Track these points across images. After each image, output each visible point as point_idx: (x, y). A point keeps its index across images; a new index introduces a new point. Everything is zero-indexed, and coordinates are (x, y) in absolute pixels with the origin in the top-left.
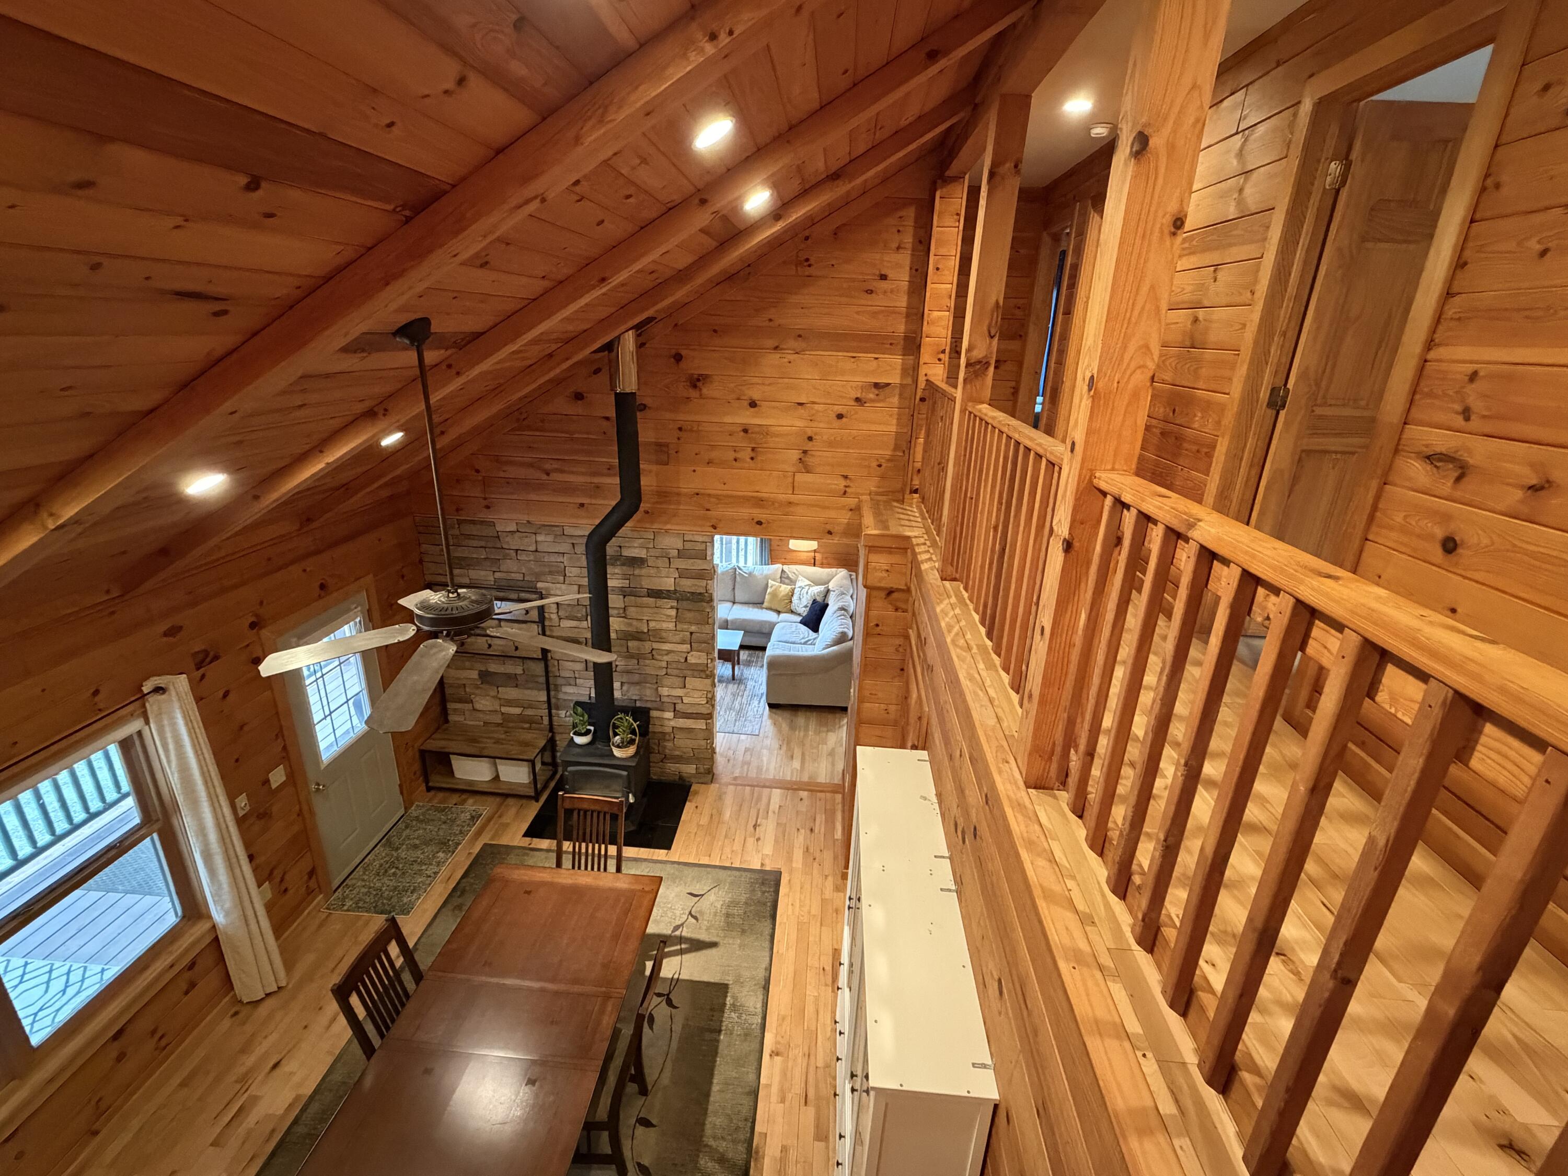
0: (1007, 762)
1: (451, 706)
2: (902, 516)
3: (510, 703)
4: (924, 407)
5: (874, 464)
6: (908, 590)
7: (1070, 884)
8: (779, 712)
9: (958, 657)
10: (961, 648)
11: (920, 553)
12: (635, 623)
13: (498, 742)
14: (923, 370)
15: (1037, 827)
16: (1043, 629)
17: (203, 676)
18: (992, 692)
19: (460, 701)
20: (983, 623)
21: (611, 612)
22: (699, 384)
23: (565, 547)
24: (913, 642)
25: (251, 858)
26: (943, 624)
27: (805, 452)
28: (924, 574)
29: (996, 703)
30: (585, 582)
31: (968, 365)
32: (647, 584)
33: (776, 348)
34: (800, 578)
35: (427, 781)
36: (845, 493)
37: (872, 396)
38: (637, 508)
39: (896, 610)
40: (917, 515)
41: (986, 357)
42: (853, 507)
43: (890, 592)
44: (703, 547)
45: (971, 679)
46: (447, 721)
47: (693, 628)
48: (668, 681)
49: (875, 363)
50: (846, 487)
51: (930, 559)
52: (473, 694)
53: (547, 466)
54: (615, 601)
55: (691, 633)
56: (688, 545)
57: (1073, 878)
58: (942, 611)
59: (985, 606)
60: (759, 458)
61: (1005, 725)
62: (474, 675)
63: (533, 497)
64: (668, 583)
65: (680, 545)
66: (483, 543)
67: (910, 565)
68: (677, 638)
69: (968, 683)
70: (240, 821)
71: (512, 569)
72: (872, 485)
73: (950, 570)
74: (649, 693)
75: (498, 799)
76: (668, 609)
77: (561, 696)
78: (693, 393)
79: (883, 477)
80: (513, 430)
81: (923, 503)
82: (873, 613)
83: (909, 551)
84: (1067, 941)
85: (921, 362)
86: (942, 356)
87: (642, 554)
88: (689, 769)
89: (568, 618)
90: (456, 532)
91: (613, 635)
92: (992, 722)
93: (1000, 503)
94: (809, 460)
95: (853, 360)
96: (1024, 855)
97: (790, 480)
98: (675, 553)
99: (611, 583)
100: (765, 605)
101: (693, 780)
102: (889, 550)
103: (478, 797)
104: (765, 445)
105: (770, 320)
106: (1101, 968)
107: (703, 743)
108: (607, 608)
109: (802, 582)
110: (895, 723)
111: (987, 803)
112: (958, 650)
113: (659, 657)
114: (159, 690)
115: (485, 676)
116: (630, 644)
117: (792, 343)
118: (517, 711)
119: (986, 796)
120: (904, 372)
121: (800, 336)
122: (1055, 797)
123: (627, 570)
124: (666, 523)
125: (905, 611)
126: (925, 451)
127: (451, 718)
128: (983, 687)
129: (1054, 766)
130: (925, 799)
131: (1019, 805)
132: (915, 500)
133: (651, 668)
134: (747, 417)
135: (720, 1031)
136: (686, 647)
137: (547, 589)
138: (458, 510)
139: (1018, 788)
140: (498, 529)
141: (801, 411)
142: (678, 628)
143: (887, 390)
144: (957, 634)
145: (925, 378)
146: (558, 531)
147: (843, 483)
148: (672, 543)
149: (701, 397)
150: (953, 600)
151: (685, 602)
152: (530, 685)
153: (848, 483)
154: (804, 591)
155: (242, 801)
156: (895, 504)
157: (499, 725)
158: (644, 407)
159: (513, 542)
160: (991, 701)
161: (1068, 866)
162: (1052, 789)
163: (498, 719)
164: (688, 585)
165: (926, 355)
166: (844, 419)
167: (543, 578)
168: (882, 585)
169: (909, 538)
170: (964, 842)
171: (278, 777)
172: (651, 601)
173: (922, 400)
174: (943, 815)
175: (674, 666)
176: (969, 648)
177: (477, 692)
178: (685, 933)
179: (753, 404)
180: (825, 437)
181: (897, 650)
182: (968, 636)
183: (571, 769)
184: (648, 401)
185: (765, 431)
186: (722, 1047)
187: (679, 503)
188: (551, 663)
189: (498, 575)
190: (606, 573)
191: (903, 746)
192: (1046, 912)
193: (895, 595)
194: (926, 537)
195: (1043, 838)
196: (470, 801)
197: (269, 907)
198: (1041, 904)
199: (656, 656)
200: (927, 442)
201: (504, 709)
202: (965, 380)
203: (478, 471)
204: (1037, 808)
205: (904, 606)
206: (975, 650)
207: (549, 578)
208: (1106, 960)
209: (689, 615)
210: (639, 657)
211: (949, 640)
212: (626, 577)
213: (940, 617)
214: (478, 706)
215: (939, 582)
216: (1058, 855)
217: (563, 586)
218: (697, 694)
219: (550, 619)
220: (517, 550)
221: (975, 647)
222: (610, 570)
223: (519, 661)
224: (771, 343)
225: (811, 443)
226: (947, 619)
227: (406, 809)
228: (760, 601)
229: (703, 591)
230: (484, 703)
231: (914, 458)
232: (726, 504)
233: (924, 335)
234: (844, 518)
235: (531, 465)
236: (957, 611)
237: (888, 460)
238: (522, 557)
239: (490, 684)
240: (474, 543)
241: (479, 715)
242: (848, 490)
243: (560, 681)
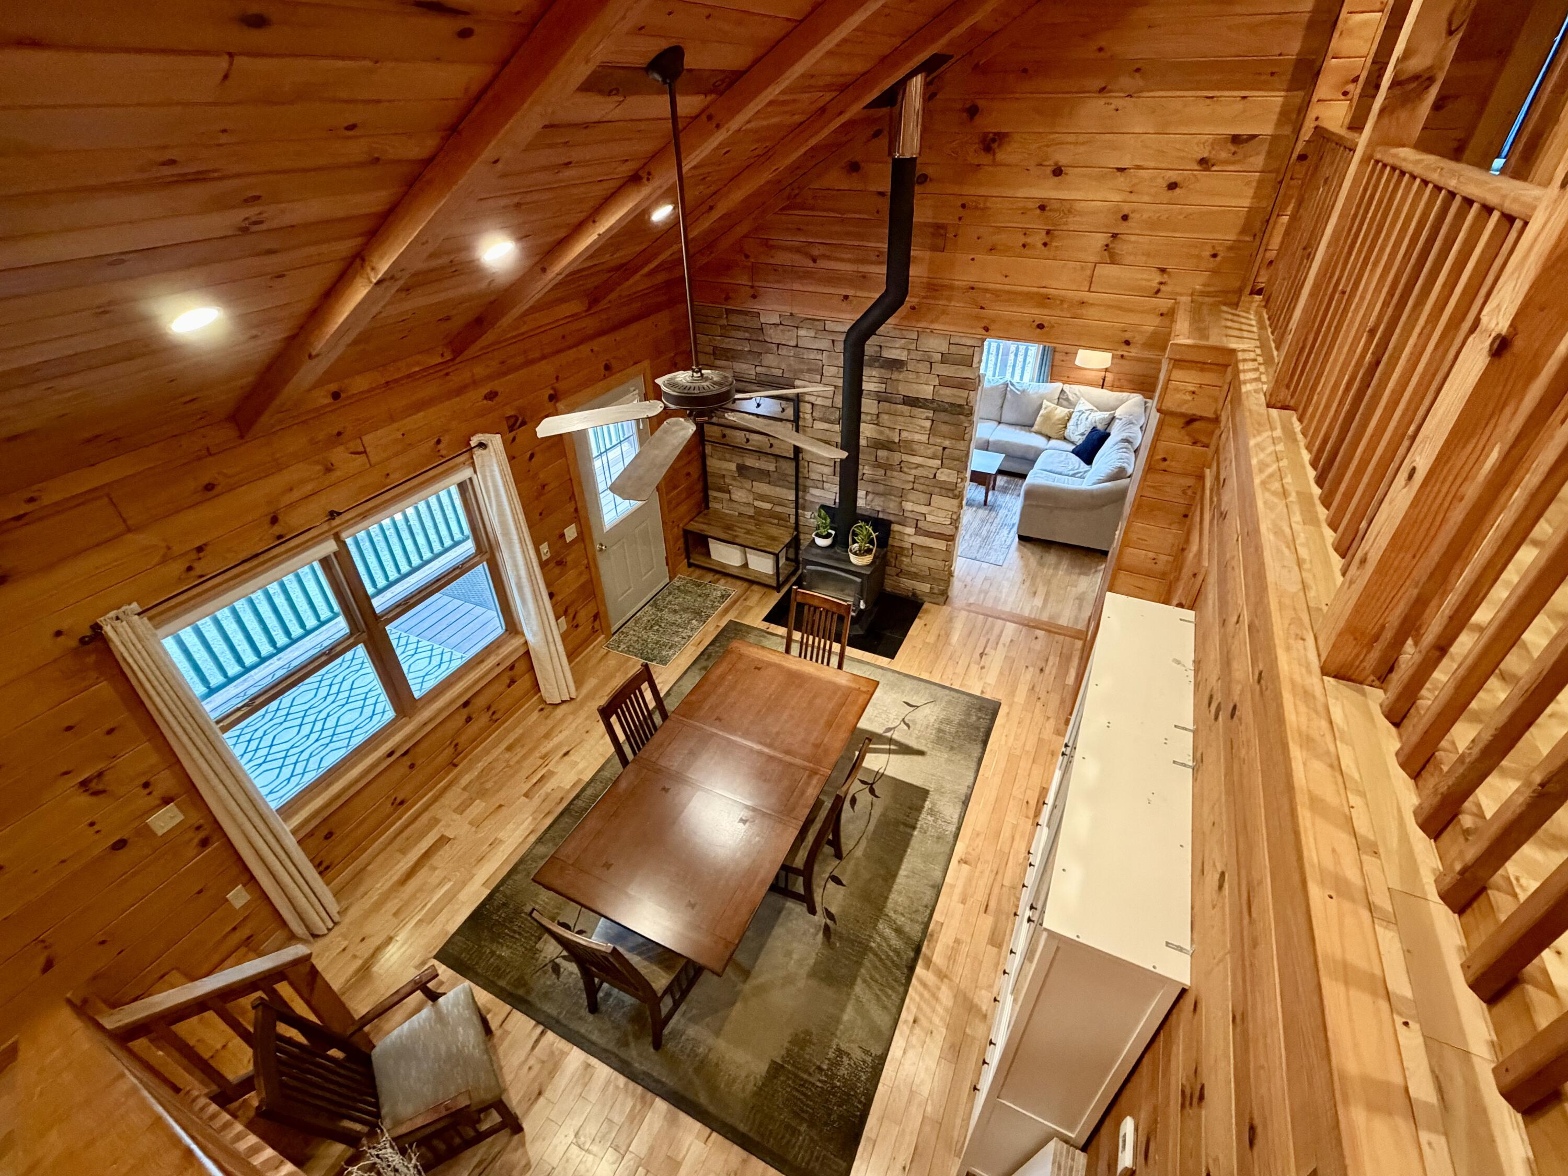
0: (1303, 639)
1: (713, 494)
2: (1229, 324)
3: (762, 497)
4: (1301, 170)
5: (1207, 253)
6: (1216, 420)
7: (1354, 800)
8: (1028, 545)
9: (1265, 503)
10: (1274, 493)
11: (1244, 371)
12: (887, 431)
13: (748, 532)
14: (1315, 111)
15: (1324, 724)
16: (1414, 470)
17: (514, 439)
18: (1303, 552)
19: (720, 490)
20: (1314, 464)
21: (863, 416)
22: (995, 146)
23: (825, 344)
24: (1208, 485)
25: (551, 595)
26: (1254, 461)
27: (1115, 236)
28: (1244, 397)
29: (1307, 566)
30: (840, 382)
31: (1395, 84)
32: (905, 390)
33: (1102, 90)
34: (1082, 400)
35: (688, 557)
36: (1158, 291)
37: (1224, 155)
38: (901, 303)
39: (1195, 443)
40: (1254, 323)
41: (1430, 68)
42: (1164, 310)
43: (1191, 420)
44: (970, 351)
45: (1278, 532)
46: (707, 507)
47: (947, 443)
48: (912, 496)
49: (1240, 106)
50: (1161, 283)
51: (1258, 380)
52: (731, 485)
53: (815, 252)
54: (868, 406)
55: (944, 449)
56: (954, 349)
57: (1362, 794)
58: (1257, 445)
59: (1325, 441)
60: (1054, 244)
61: (1312, 594)
62: (733, 467)
63: (796, 286)
64: (926, 391)
65: (944, 348)
66: (747, 335)
67: (1226, 387)
68: (929, 452)
69: (1272, 537)
70: (543, 565)
71: (773, 364)
72: (1198, 282)
73: (1284, 394)
74: (892, 507)
75: (745, 584)
76: (923, 419)
77: (808, 497)
78: (985, 159)
79: (1215, 272)
80: (783, 209)
81: (1265, 307)
82: (1161, 445)
83: (1230, 369)
84: (1328, 863)
85: (1315, 99)
86: (1350, 87)
87: (902, 356)
88: (924, 588)
89: (823, 420)
90: (724, 322)
91: (863, 442)
92: (1296, 588)
93: (1391, 294)
94: (1120, 248)
95: (1208, 101)
96: (1296, 753)
97: (1089, 272)
98: (938, 357)
99: (866, 386)
100: (1036, 428)
101: (926, 599)
102: (1202, 366)
103: (729, 579)
104: (1065, 228)
105: (1101, 49)
106: (1371, 907)
107: (941, 564)
108: (859, 413)
109: (1083, 405)
110: (1163, 575)
111: (1259, 682)
112: (1267, 495)
113: (907, 470)
114: (482, 445)
115: (741, 469)
116: (881, 453)
117: (1126, 81)
118: (767, 506)
119: (1260, 674)
120: (1284, 114)
121: (1138, 70)
122: (1364, 694)
123: (886, 373)
124: (932, 322)
125: (1206, 446)
126: (1287, 233)
127: (711, 505)
128: (1292, 544)
129: (1375, 655)
130: (1178, 662)
131: (1306, 692)
132: (1255, 305)
133: (898, 480)
134: (1049, 190)
135: (914, 828)
136: (937, 463)
138: (727, 298)
139: (1309, 672)
140: (762, 320)
141: (1121, 179)
142: (931, 441)
143: (1248, 147)
144: (1271, 476)
145: (1313, 125)
146: (820, 326)
147: (1157, 278)
148: (935, 345)
149: (995, 164)
150: (1278, 433)
151: (941, 414)
152: (781, 483)
153: (1165, 278)
154: (1084, 416)
155: (544, 548)
156: (1225, 308)
157: (751, 517)
158: (924, 179)
159: (775, 336)
160: (1299, 563)
161: (1357, 776)
162: (1361, 683)
163: (751, 512)
164: (948, 395)
165: (1323, 89)
166: (1178, 191)
167: (801, 376)
168: (1183, 410)
169: (1233, 352)
170: (1216, 718)
171: (571, 533)
172: (906, 408)
173: (1302, 157)
174: (1197, 685)
175: (922, 481)
176: (1285, 494)
177: (734, 483)
178: (896, 736)
179: (1058, 172)
180: (1145, 216)
181: (1184, 492)
182: (1288, 480)
184: (930, 171)
185: (1067, 207)
186: (914, 843)
187: (949, 299)
188: (801, 463)
189: (758, 369)
190: (862, 375)
191: (1167, 602)
192: (1309, 824)
193: (1196, 425)
194: (1258, 351)
195: (1329, 738)
196: (722, 581)
197: (564, 637)
198: (1305, 816)
199: (905, 469)
200: (1294, 218)
201: (756, 503)
202: (1382, 111)
203: (747, 256)
204: (1331, 701)
205: (1204, 439)
206: (1293, 497)
207: (807, 376)
208: (1382, 900)
209: (944, 428)
210: (886, 467)
211: (1257, 481)
212: (883, 381)
213: (1253, 452)
214: (734, 497)
215: (1263, 409)
216: (1347, 762)
218: (942, 513)
219: (804, 419)
220: (778, 344)
221: (1294, 494)
222: (867, 372)
223: (772, 458)
224: (1099, 83)
225: (1125, 224)
226: (1262, 456)
227: (671, 579)
228: (1030, 423)
229: (963, 402)
230: (739, 495)
231: (1267, 244)
232: (1004, 301)
233: (1330, 54)
234: (1150, 324)
235: (798, 250)
236: (1280, 447)
237: (1230, 248)
238: (783, 351)
239: (746, 477)
240: (740, 334)
241: (735, 505)
242: (1163, 288)
243: (809, 483)
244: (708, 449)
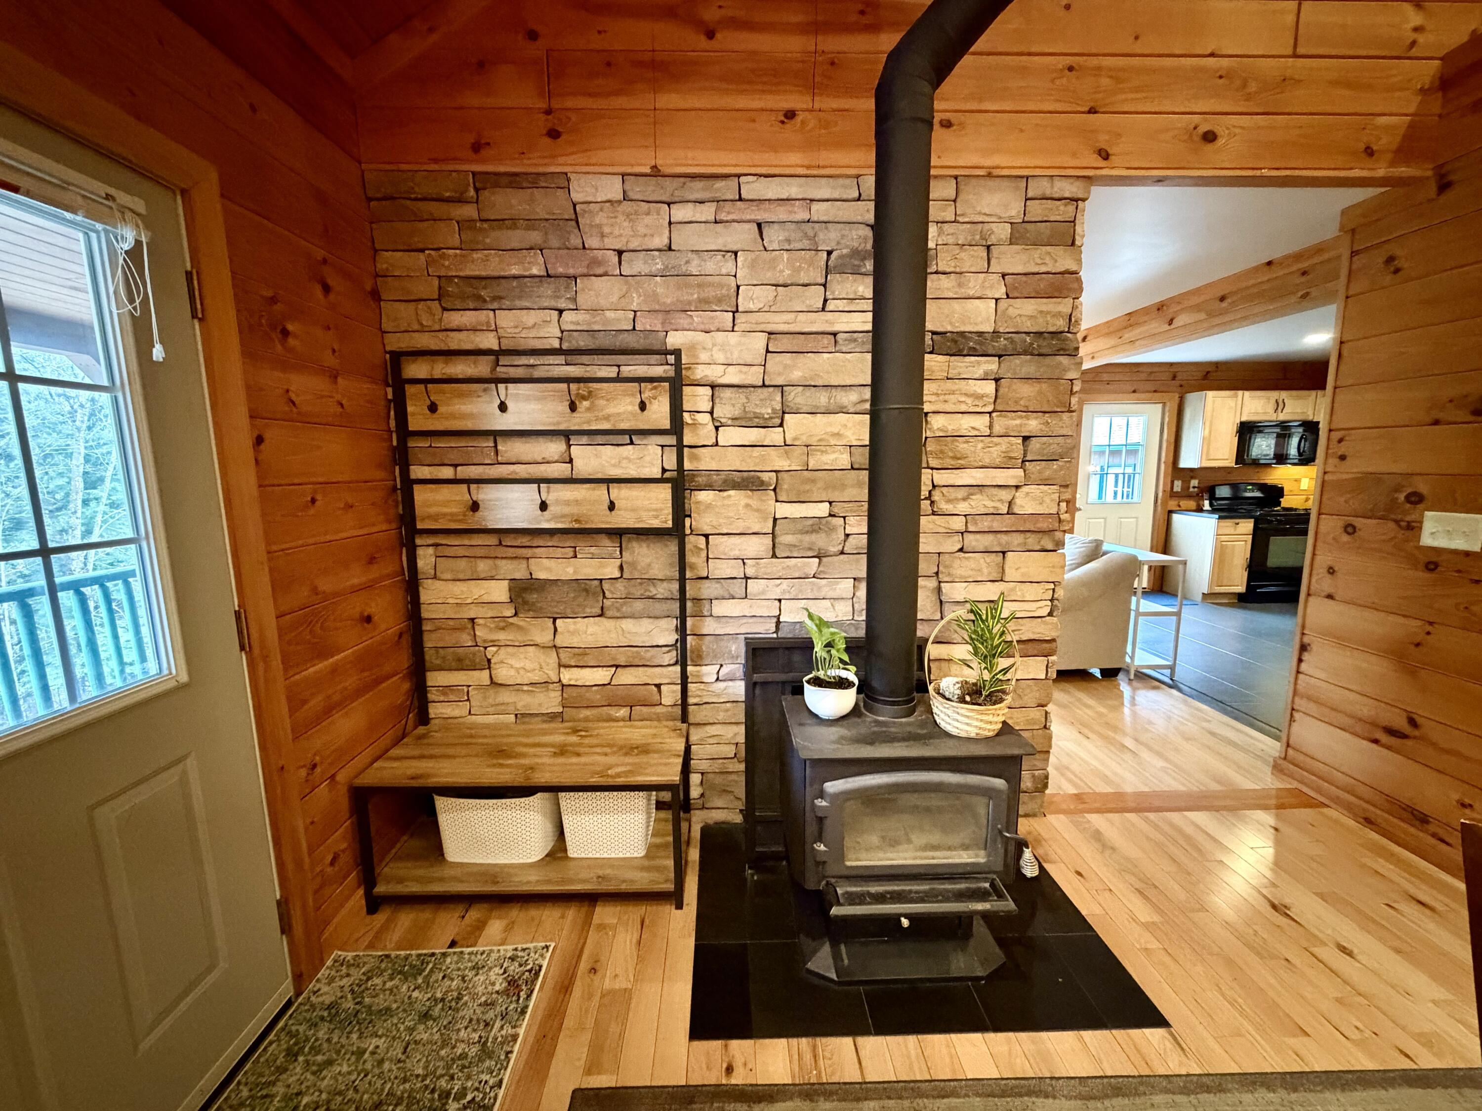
1: (435, 679)
3: (582, 657)
13: (562, 751)
19: (462, 664)
23: (739, 236)
35: (369, 880)
36: (1413, 45)
42: (1426, 82)
46: (424, 718)
47: (1033, 425)
48: (963, 565)
50: (1416, 29)
52: (494, 643)
53: (712, 13)
55: (1028, 439)
56: (1037, 210)
62: (499, 591)
64: (980, 315)
65: (1015, 210)
66: (534, 237)
68: (996, 451)
76: (975, 380)
77: (709, 626)
89: (744, 421)
90: (471, 210)
97: (1289, 18)
98: (1003, 231)
103: (515, 912)
113: (944, 506)
115: (524, 592)
118: (601, 676)
124: (990, 151)
127: (434, 711)
136: (1013, 476)
137: (692, 347)
138: (477, 148)
140: (576, 196)
142: (997, 429)
146: (726, 188)
147: (1408, 19)
148: (1000, 204)
151: (1017, 361)
152: (638, 605)
153: (1421, 19)
157: (553, 717)
159: (611, 230)
163: (550, 702)
164: (1026, 315)
167: (682, 320)
175: (985, 524)
177: (502, 636)
183: (831, 787)
187: (1025, 96)
188: (692, 541)
189: (569, 317)
196: (495, 927)
199: (942, 505)
201: (568, 676)
203: (533, 36)
207: (697, 318)
209: (1026, 391)
214: (503, 674)
217: (733, 338)
218: (1031, 592)
219: (695, 425)
220: (620, 253)
223: (608, 546)
227: (300, 980)
229: (1061, 324)
230: (518, 665)
232: (1138, 90)
235: (669, 12)
238: (634, 265)
239: (538, 613)
240: (515, 238)
241: (505, 696)
242: (1421, 39)
243: (708, 590)
244: (425, 558)
